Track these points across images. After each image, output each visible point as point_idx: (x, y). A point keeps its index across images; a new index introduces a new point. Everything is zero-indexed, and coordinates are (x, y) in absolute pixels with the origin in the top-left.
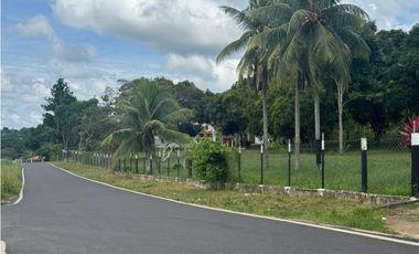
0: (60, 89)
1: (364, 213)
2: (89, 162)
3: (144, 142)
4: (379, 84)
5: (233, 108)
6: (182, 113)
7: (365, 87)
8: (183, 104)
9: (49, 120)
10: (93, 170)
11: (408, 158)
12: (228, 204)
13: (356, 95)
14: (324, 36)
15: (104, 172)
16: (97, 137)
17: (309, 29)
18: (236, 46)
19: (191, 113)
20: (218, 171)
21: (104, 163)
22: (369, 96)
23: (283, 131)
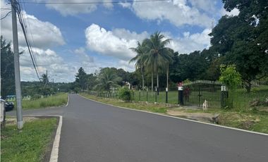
0: (81, 70)
1: (162, 109)
2: (89, 94)
3: (107, 88)
4: (179, 71)
5: (136, 77)
6: (119, 79)
7: (175, 72)
8: (119, 76)
9: (77, 80)
10: (91, 96)
11: (177, 93)
12: (128, 107)
13: (172, 74)
14: (160, 57)
15: (94, 97)
16: (92, 86)
17: (155, 55)
18: (134, 59)
19: (121, 79)
20: (127, 97)
21: (94, 94)
22: (176, 74)
23: (148, 85)
